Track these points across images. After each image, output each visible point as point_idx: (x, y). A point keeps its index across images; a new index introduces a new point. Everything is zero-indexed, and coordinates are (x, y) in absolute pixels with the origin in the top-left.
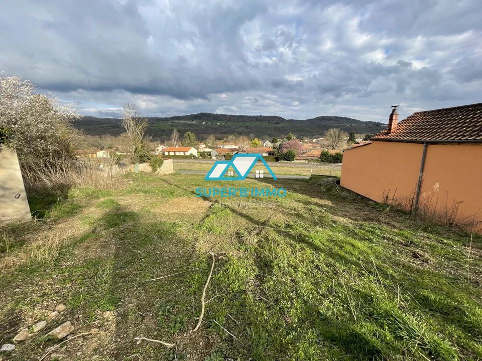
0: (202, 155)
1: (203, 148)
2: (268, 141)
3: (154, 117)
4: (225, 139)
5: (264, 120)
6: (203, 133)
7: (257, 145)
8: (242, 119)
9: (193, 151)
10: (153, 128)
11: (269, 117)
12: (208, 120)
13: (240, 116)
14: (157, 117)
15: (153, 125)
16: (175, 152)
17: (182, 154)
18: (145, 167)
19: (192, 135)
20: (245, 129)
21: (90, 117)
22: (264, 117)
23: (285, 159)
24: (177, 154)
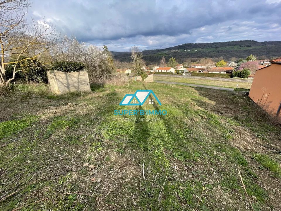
0: (178, 72)
1: (181, 68)
2: (233, 62)
3: (156, 49)
4: (198, 61)
5: (236, 45)
6: (184, 58)
7: (222, 65)
8: (216, 45)
9: (172, 70)
10: (155, 56)
11: (241, 41)
12: (188, 48)
13: (214, 44)
14: (158, 49)
15: (155, 54)
16: (161, 70)
17: (165, 71)
18: (139, 78)
19: (174, 60)
20: (217, 53)
21: (126, 52)
22: (236, 42)
23: (239, 76)
24: (163, 71)
